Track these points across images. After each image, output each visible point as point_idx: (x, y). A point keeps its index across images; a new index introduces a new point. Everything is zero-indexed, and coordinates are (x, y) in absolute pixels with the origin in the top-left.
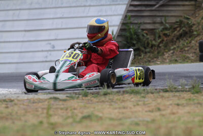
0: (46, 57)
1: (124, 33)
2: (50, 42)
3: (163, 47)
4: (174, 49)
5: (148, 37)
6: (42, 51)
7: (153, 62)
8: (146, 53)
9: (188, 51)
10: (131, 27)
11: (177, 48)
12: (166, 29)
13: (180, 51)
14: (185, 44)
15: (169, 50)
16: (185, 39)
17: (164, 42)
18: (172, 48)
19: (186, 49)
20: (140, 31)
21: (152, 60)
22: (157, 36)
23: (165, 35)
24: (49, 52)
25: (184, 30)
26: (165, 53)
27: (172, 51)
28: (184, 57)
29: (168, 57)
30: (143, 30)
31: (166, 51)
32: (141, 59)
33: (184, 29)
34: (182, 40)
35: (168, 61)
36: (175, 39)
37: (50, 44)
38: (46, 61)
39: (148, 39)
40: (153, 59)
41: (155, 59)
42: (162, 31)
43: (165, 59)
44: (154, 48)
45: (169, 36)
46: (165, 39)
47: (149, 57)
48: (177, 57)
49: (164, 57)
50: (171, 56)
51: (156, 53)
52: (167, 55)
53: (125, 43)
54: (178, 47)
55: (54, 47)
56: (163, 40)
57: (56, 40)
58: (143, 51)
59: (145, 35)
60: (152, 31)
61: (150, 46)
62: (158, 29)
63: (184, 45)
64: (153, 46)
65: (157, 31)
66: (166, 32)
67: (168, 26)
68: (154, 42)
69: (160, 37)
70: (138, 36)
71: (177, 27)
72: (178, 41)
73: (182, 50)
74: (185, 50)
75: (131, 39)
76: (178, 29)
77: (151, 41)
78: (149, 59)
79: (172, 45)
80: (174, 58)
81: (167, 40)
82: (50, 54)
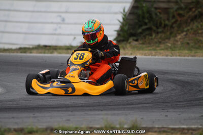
0: (56, 30)
1: (136, 11)
2: (60, 14)
3: (176, 28)
4: (188, 30)
5: (161, 16)
6: (52, 23)
7: (164, 43)
8: (158, 33)
9: (201, 33)
10: (144, 5)
11: (190, 30)
12: (181, 8)
13: (193, 34)
14: (200, 26)
15: (182, 32)
16: (199, 20)
17: (178, 23)
18: (185, 29)
19: (200, 32)
20: (153, 9)
21: (163, 42)
22: (171, 15)
23: (180, 15)
24: (59, 25)
25: (199, 12)
26: (177, 35)
27: (185, 33)
28: (197, 39)
29: (180, 39)
30: (156, 8)
31: (179, 32)
32: (152, 39)
33: (200, 10)
34: (197, 21)
35: (179, 43)
36: (189, 21)
37: (60, 16)
38: (55, 34)
39: (161, 18)
40: (164, 40)
41: (167, 40)
42: (176, 11)
43: (177, 41)
44: (166, 28)
45: (184, 16)
46: (179, 19)
47: (160, 38)
48: (189, 40)
49: (176, 39)
50: (184, 38)
51: (168, 33)
52: (179, 37)
53: (136, 21)
54: (192, 29)
55: (63, 20)
56: (176, 21)
57: (66, 12)
58: (155, 31)
59: (158, 14)
60: (166, 10)
61: (163, 25)
62: (173, 8)
63: (198, 27)
64: (165, 26)
65: (172, 11)
66: (181, 12)
67: (183, 5)
68: (167, 22)
69: (174, 17)
70: (150, 14)
71: (193, 8)
72: (192, 23)
73: (196, 33)
74: (198, 33)
75: (143, 17)
76: (194, 10)
77: (164, 21)
78: (160, 40)
79: (186, 27)
80: (186, 40)
81: (181, 21)
82: (60, 27)
